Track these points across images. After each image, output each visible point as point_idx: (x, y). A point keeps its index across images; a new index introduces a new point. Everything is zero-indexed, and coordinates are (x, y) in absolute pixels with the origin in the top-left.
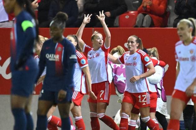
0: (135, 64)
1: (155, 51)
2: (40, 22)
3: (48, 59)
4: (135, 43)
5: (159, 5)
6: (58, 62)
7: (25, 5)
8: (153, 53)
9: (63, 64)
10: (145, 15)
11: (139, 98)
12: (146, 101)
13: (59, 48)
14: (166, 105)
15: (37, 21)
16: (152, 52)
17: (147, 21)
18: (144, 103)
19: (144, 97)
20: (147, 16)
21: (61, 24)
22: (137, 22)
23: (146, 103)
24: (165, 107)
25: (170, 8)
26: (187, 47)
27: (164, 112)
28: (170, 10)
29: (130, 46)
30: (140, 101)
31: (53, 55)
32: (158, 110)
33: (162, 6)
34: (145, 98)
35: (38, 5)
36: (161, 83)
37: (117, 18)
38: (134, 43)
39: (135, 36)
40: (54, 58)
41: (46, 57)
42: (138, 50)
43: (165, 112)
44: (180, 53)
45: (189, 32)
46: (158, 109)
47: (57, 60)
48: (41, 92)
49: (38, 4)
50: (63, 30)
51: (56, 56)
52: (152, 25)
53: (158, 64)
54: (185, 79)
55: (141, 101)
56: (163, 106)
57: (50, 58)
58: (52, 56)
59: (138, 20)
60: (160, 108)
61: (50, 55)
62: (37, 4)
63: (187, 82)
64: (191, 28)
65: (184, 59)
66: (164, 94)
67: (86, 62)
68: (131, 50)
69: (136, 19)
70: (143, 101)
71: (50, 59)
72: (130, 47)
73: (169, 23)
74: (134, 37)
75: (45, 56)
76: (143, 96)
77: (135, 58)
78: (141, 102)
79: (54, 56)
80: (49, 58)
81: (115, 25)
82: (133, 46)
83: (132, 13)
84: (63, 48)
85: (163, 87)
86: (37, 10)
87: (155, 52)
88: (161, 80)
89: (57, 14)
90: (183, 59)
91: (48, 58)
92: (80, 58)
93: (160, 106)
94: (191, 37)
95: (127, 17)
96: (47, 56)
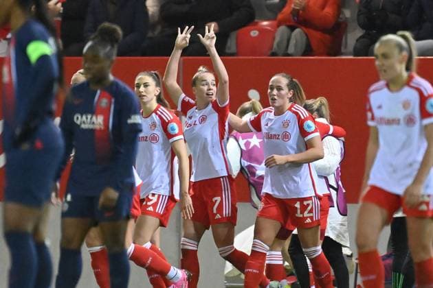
0: (286, 136)
1: (322, 104)
2: (66, 45)
3: (79, 126)
4: (285, 91)
5: (323, 7)
6: (100, 130)
7: (33, 8)
8: (318, 110)
9: (111, 137)
10: (292, 28)
11: (296, 208)
12: (311, 215)
13: (102, 100)
14: (346, 223)
15: (60, 42)
16: (315, 107)
17: (296, 42)
18: (307, 218)
19: (308, 205)
20: (298, 31)
21: (108, 48)
22: (275, 46)
23: (311, 218)
24: (345, 228)
25: (347, 13)
26: (395, 95)
27: (343, 239)
28: (346, 18)
29: (276, 97)
30: (299, 215)
31: (89, 117)
32: (330, 233)
33: (328, 10)
34: (309, 208)
35: (62, 8)
36: (338, 174)
37: (233, 35)
38: (282, 89)
39: (285, 75)
40: (93, 123)
41: (74, 121)
42: (292, 106)
43: (344, 237)
44: (380, 107)
45: (401, 62)
46: (330, 231)
47: (97, 127)
48: (66, 200)
49: (62, 6)
50: (112, 62)
51: (97, 118)
52: (308, 51)
53: (331, 132)
54: (391, 165)
55: (301, 213)
56: (342, 225)
57: (84, 122)
58: (87, 118)
59: (277, 39)
60: (333, 229)
61: (84, 117)
62: (59, 5)
63: (395, 171)
64: (405, 53)
65: (390, 122)
66: (342, 198)
67: (180, 129)
68: (277, 105)
69: (274, 38)
70: (306, 214)
71: (83, 126)
72: (275, 99)
73: (346, 47)
74: (283, 76)
75: (73, 118)
76: (305, 203)
77: (286, 124)
78: (301, 216)
79: (91, 118)
80: (81, 124)
81: (227, 51)
82: (280, 96)
83: (264, 26)
84: (113, 100)
85: (340, 183)
86: (59, 19)
87: (323, 107)
88: (338, 168)
89: (99, 28)
90: (388, 120)
91: (78, 122)
92: (167, 121)
93: (334, 225)
94: (405, 74)
95: (254, 33)
96: (78, 118)
